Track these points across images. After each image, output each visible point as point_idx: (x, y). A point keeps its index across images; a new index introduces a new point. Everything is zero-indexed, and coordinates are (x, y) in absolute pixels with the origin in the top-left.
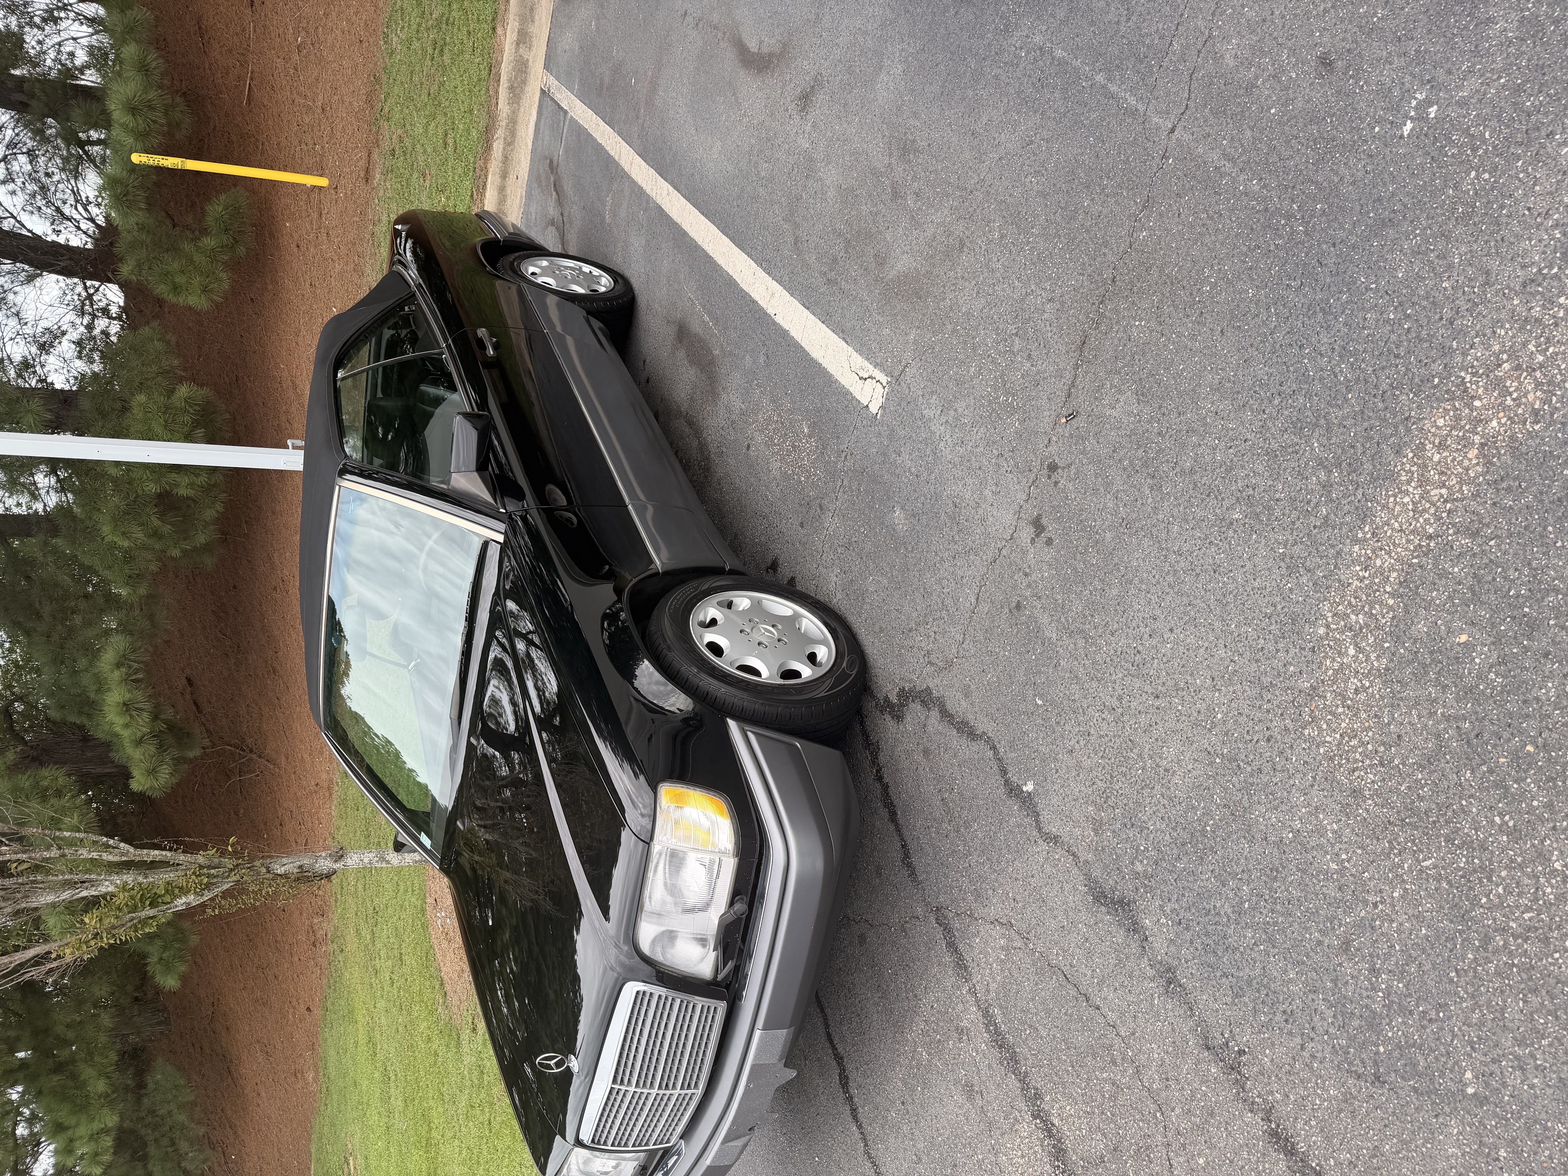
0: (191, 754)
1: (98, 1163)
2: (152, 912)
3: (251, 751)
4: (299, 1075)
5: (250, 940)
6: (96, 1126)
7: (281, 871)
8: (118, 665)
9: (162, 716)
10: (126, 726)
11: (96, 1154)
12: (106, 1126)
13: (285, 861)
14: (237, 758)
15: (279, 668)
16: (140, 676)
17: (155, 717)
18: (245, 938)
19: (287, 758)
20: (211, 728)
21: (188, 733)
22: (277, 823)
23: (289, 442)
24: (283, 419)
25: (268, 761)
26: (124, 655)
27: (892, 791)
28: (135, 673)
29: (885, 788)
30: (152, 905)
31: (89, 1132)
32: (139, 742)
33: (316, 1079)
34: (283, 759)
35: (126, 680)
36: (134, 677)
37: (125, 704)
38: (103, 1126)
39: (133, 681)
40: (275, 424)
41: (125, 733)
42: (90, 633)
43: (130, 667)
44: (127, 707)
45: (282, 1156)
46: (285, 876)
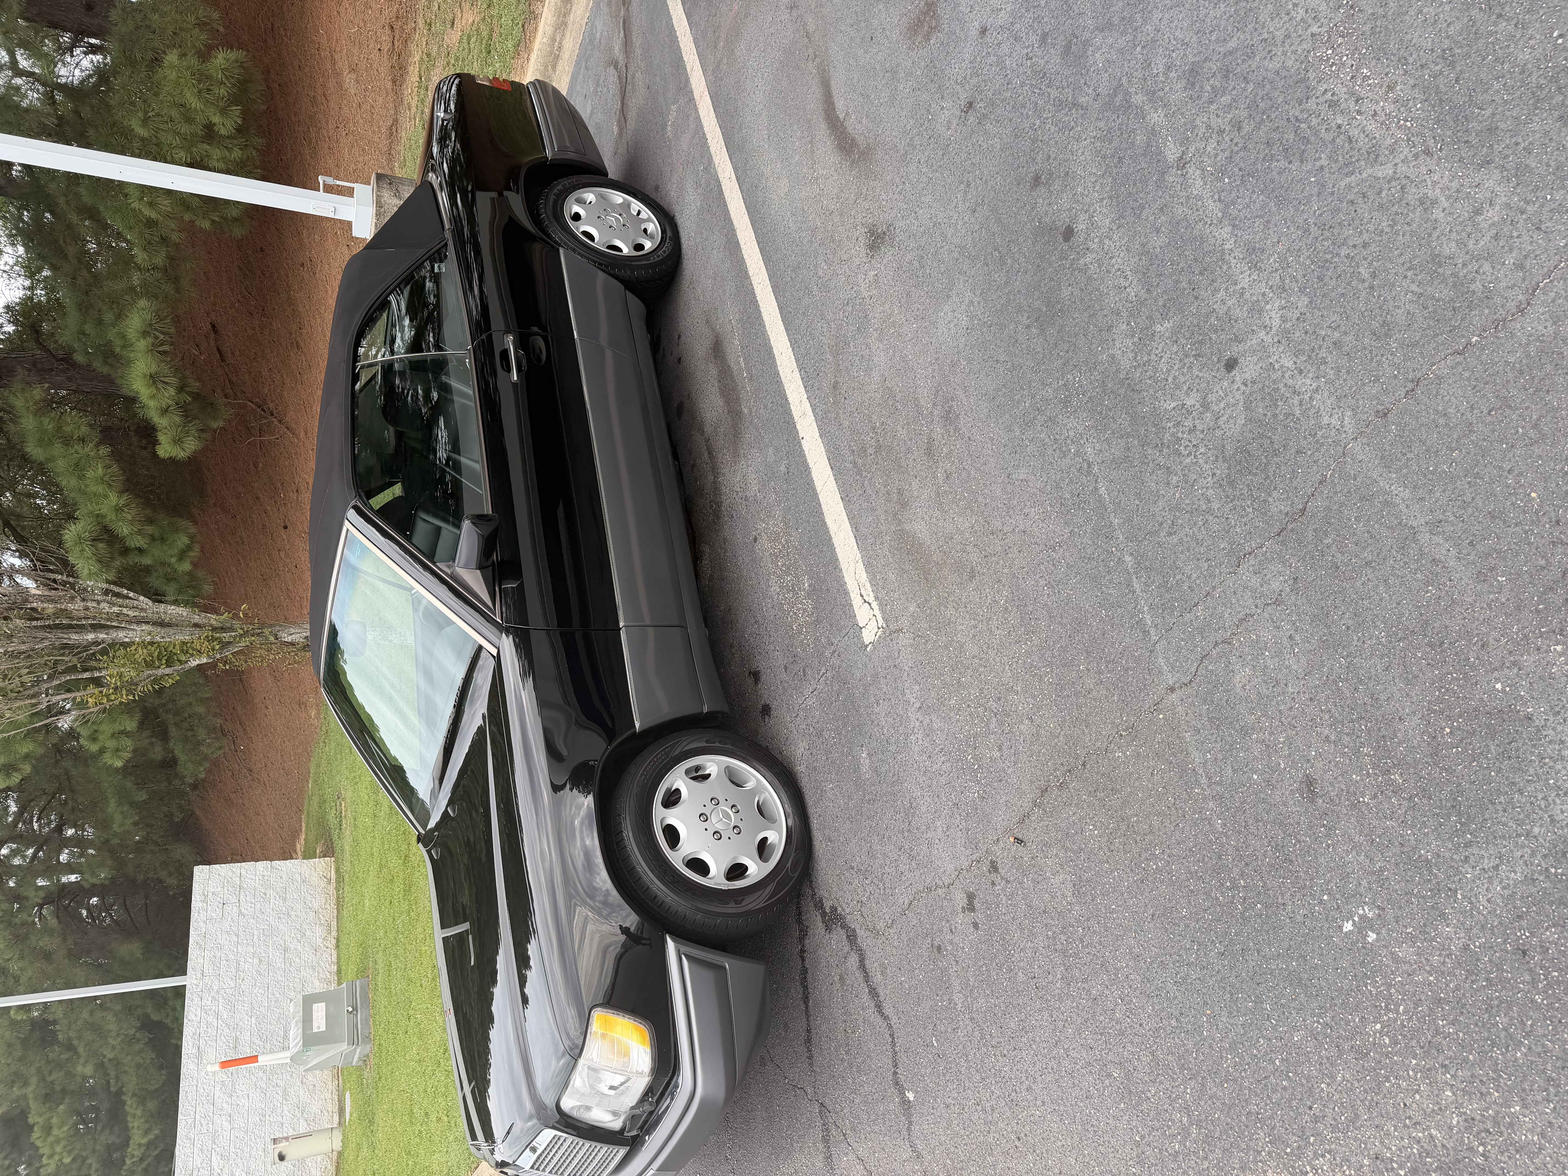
0: (215, 425)
1: (119, 757)
2: (168, 671)
3: (272, 415)
4: (303, 707)
5: (264, 580)
6: (117, 727)
7: (289, 639)
8: (145, 334)
9: (188, 389)
10: (153, 397)
11: (117, 750)
12: (125, 729)
13: (292, 631)
14: (258, 417)
15: (302, 344)
16: (166, 348)
17: (181, 389)
18: (259, 576)
19: (306, 434)
20: (234, 379)
21: (212, 404)
22: (294, 487)
23: (321, 179)
24: (319, 91)
25: (287, 428)
26: (150, 325)
27: (809, 976)
28: (162, 345)
29: (805, 971)
30: (169, 664)
31: (111, 731)
32: (165, 411)
33: (318, 717)
34: (302, 434)
35: (151, 350)
36: (161, 349)
37: (151, 376)
38: (123, 728)
39: (159, 352)
40: (312, 94)
41: (152, 403)
42: (118, 286)
43: (156, 338)
44: (153, 379)
45: (284, 762)
46: (292, 644)
